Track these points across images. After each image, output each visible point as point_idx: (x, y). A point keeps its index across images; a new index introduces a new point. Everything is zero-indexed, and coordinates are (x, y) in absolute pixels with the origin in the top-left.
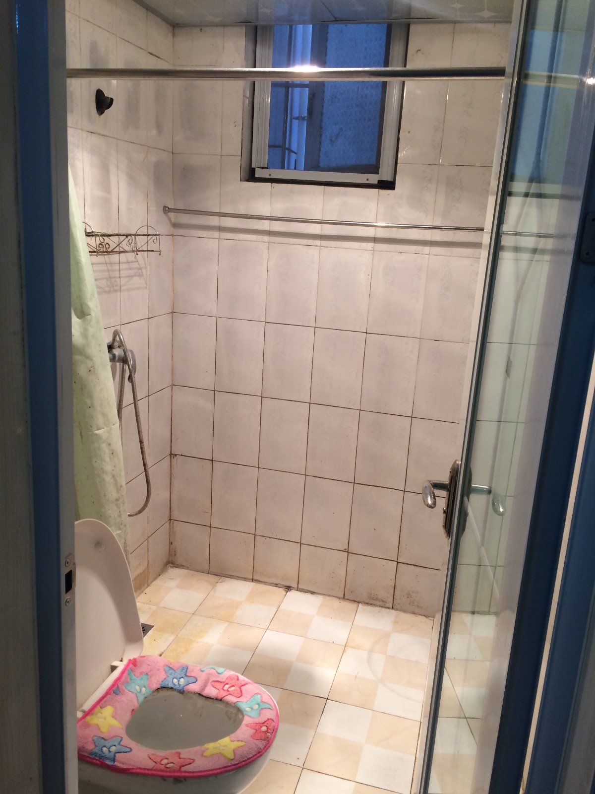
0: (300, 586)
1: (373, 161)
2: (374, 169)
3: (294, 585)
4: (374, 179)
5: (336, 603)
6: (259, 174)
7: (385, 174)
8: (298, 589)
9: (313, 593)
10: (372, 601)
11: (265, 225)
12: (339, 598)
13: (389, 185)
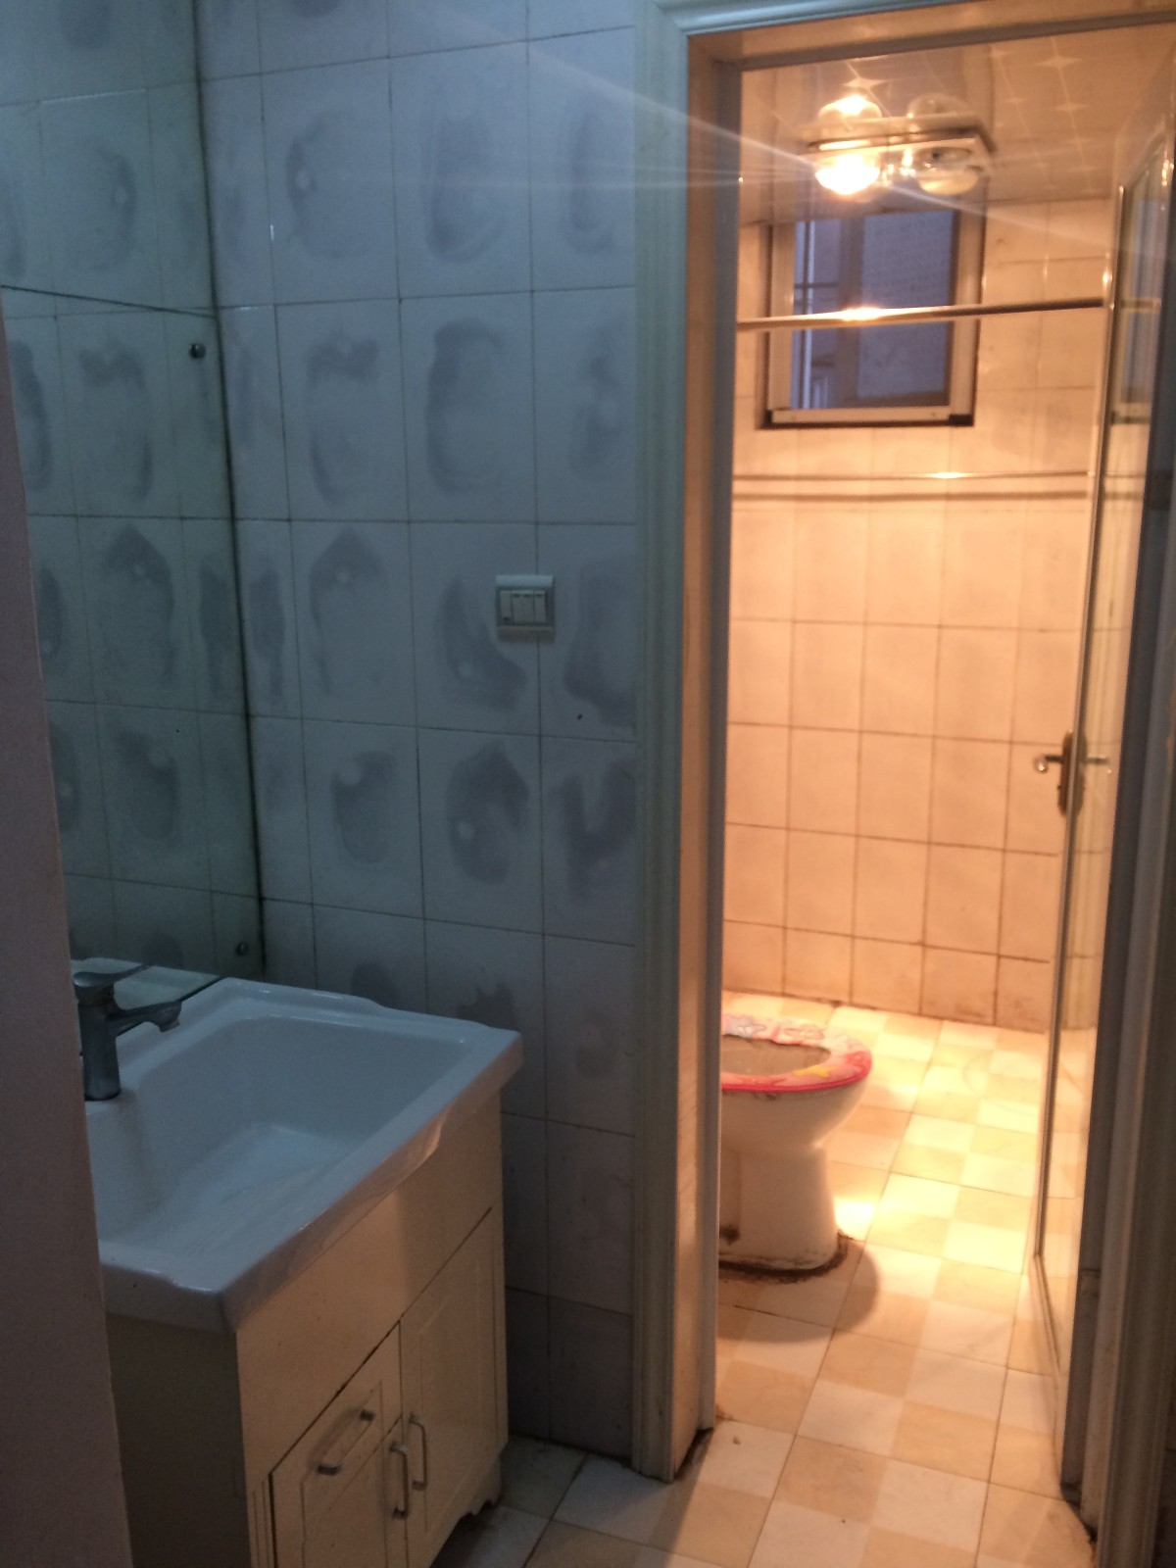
0: (856, 1000)
1: (939, 387)
2: (942, 398)
3: (844, 998)
4: (942, 413)
5: (910, 1020)
6: (778, 417)
7: (959, 406)
8: (852, 1005)
9: (873, 1008)
10: (963, 1015)
11: (790, 488)
12: (913, 1014)
13: (964, 421)
